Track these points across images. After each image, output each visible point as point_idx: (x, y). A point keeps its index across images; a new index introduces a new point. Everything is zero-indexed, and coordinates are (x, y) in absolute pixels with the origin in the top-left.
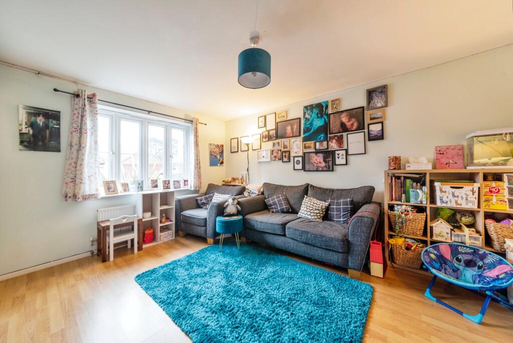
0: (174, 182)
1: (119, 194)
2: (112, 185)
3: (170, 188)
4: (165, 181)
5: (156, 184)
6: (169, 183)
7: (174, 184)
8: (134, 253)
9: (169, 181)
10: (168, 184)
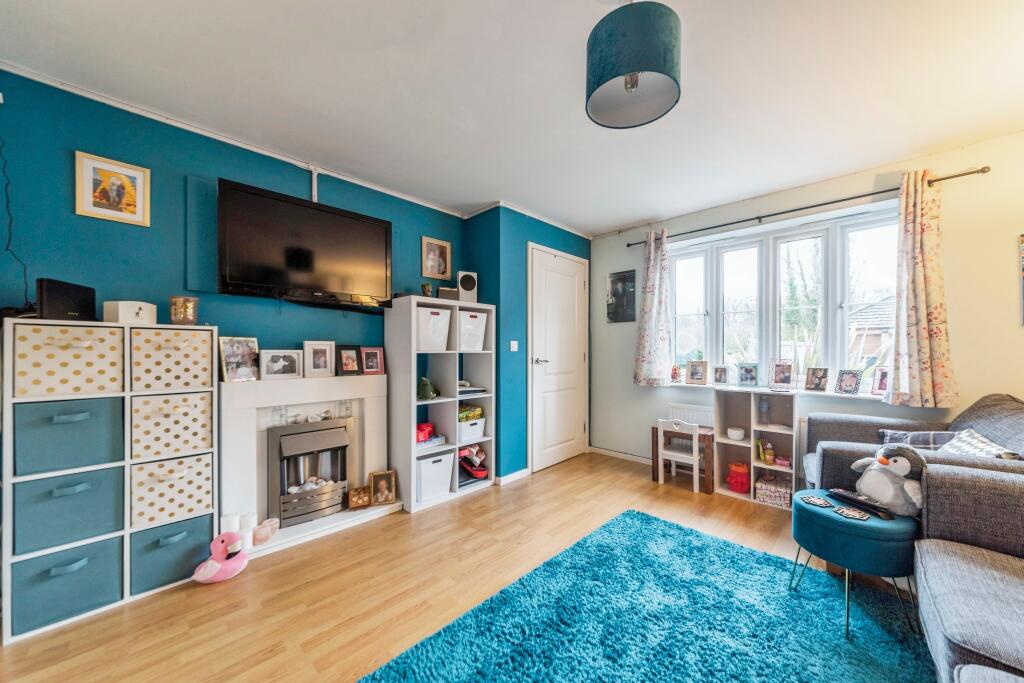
0: (842, 373)
1: (708, 385)
2: (700, 369)
3: (823, 389)
4: (815, 371)
5: (787, 374)
6: (825, 376)
7: (841, 380)
8: (693, 491)
9: (826, 370)
10: (820, 379)
